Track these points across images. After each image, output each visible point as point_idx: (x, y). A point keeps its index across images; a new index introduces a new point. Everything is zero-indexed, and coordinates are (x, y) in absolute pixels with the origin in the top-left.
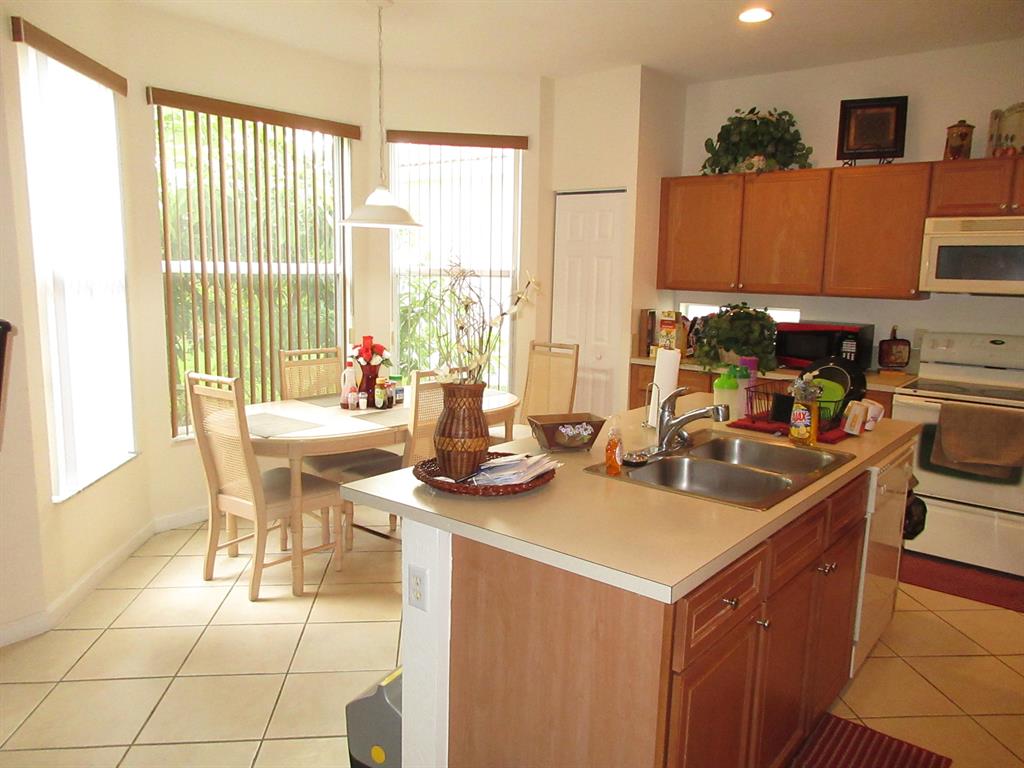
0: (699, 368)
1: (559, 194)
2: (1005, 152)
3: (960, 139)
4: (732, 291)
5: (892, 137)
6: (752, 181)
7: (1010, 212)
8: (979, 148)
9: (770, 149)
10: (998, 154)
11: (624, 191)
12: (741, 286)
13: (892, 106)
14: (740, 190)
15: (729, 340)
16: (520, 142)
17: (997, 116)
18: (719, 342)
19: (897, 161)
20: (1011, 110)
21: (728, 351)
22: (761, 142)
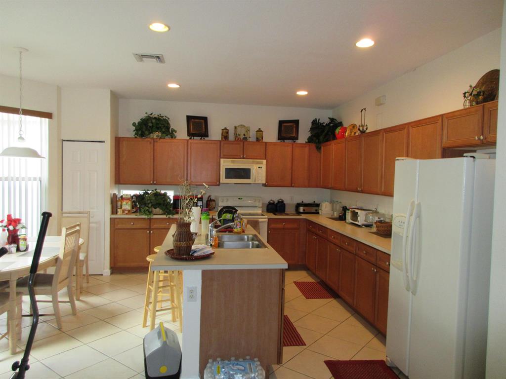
0: (146, 217)
1: (64, 141)
2: (238, 139)
3: (225, 134)
4: (151, 184)
5: (204, 130)
6: (157, 142)
7: (243, 158)
8: (231, 137)
9: (163, 130)
10: (237, 139)
11: (104, 142)
12: (155, 182)
13: (203, 119)
14: (152, 145)
15: (157, 204)
16: (48, 115)
17: (236, 128)
18: (152, 205)
19: (206, 138)
20: (238, 126)
21: (156, 208)
22: (160, 127)
